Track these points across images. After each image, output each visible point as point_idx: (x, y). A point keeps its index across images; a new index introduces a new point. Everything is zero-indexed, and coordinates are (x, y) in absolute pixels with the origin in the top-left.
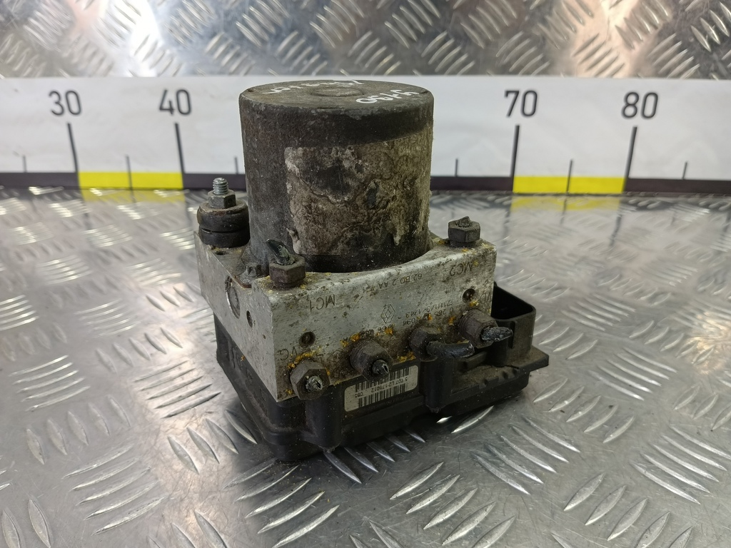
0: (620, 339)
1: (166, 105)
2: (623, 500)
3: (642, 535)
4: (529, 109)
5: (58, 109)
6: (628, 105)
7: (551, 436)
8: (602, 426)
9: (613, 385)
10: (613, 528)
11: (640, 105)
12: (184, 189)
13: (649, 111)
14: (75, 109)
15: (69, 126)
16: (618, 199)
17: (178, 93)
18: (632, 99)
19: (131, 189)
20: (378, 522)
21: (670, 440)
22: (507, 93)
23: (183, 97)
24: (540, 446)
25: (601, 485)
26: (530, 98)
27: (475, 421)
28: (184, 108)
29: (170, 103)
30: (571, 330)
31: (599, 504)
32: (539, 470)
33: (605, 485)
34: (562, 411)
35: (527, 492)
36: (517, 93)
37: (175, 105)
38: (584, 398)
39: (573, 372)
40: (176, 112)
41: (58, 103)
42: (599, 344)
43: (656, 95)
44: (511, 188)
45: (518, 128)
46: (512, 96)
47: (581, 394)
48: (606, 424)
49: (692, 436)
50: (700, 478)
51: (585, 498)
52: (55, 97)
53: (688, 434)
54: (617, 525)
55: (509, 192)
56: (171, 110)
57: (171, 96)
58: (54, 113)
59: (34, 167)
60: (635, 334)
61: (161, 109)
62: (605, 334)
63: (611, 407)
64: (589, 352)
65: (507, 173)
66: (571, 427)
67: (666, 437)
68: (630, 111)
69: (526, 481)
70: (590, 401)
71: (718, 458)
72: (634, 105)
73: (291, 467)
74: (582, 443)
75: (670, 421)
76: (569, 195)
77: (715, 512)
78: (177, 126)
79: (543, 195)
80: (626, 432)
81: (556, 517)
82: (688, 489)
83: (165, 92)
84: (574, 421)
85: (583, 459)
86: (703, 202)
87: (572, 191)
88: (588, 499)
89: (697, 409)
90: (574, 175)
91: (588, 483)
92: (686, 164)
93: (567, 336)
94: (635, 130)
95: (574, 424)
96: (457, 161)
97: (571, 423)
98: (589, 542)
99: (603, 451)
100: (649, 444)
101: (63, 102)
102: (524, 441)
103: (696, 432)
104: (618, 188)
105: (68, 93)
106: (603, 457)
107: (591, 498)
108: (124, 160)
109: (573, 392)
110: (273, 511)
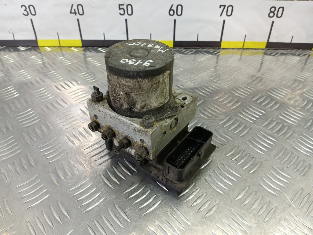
0: (259, 127)
1: (73, 11)
2: (255, 196)
3: (260, 209)
4: (229, 13)
5: (26, 13)
6: (271, 12)
7: (232, 171)
8: (249, 166)
9: (254, 148)
10: (250, 206)
11: (276, 12)
12: (83, 47)
13: (279, 15)
14: (33, 13)
15: (31, 20)
16: (263, 51)
17: (78, 6)
18: (273, 10)
19: (60, 46)
20: (175, 206)
21: (272, 172)
22: (221, 6)
23: (80, 7)
24: (228, 175)
25: (248, 190)
26: (230, 8)
27: (206, 165)
28: (81, 12)
29: (75, 10)
30: (240, 123)
31: (247, 198)
32: (227, 185)
33: (249, 190)
34: (236, 160)
35: (223, 194)
36: (225, 6)
37: (77, 11)
38: (244, 154)
39: (241, 143)
40: (77, 14)
41: (25, 10)
42: (250, 129)
43: (283, 8)
44: (220, 46)
45: (224, 21)
46: (222, 7)
47: (243, 152)
48: (250, 165)
49: (280, 170)
50: (280, 187)
51: (242, 195)
52: (24, 8)
53: (279, 169)
54: (252, 206)
55: (219, 48)
56: (75, 13)
57: (75, 7)
58: (24, 14)
59: (18, 37)
60: (264, 124)
61: (71, 13)
62: (253, 125)
63: (253, 158)
64: (247, 133)
65: (219, 40)
66: (238, 167)
67: (271, 171)
68: (272, 14)
69: (223, 189)
70: (246, 156)
71: (288, 179)
72: (273, 12)
73: (144, 185)
74: (242, 173)
75: (273, 164)
76: (244, 49)
77: (284, 200)
78: (78, 20)
79: (233, 49)
80: (257, 168)
81: (232, 203)
82: (276, 191)
83: (72, 5)
84: (240, 164)
85: (242, 180)
86: (297, 53)
87: (245, 47)
88: (243, 196)
89: (283, 158)
90: (246, 41)
91: (243, 190)
92: (293, 37)
93: (239, 126)
94: (273, 22)
95: (240, 165)
96: (198, 35)
97: (238, 165)
98: (242, 212)
99: (249, 177)
100: (265, 174)
101: (28, 10)
102: (223, 173)
103: (281, 168)
104: (264, 47)
105: (29, 6)
106: (249, 179)
107: (244, 195)
108: (57, 34)
109: (240, 152)
110: (140, 202)
